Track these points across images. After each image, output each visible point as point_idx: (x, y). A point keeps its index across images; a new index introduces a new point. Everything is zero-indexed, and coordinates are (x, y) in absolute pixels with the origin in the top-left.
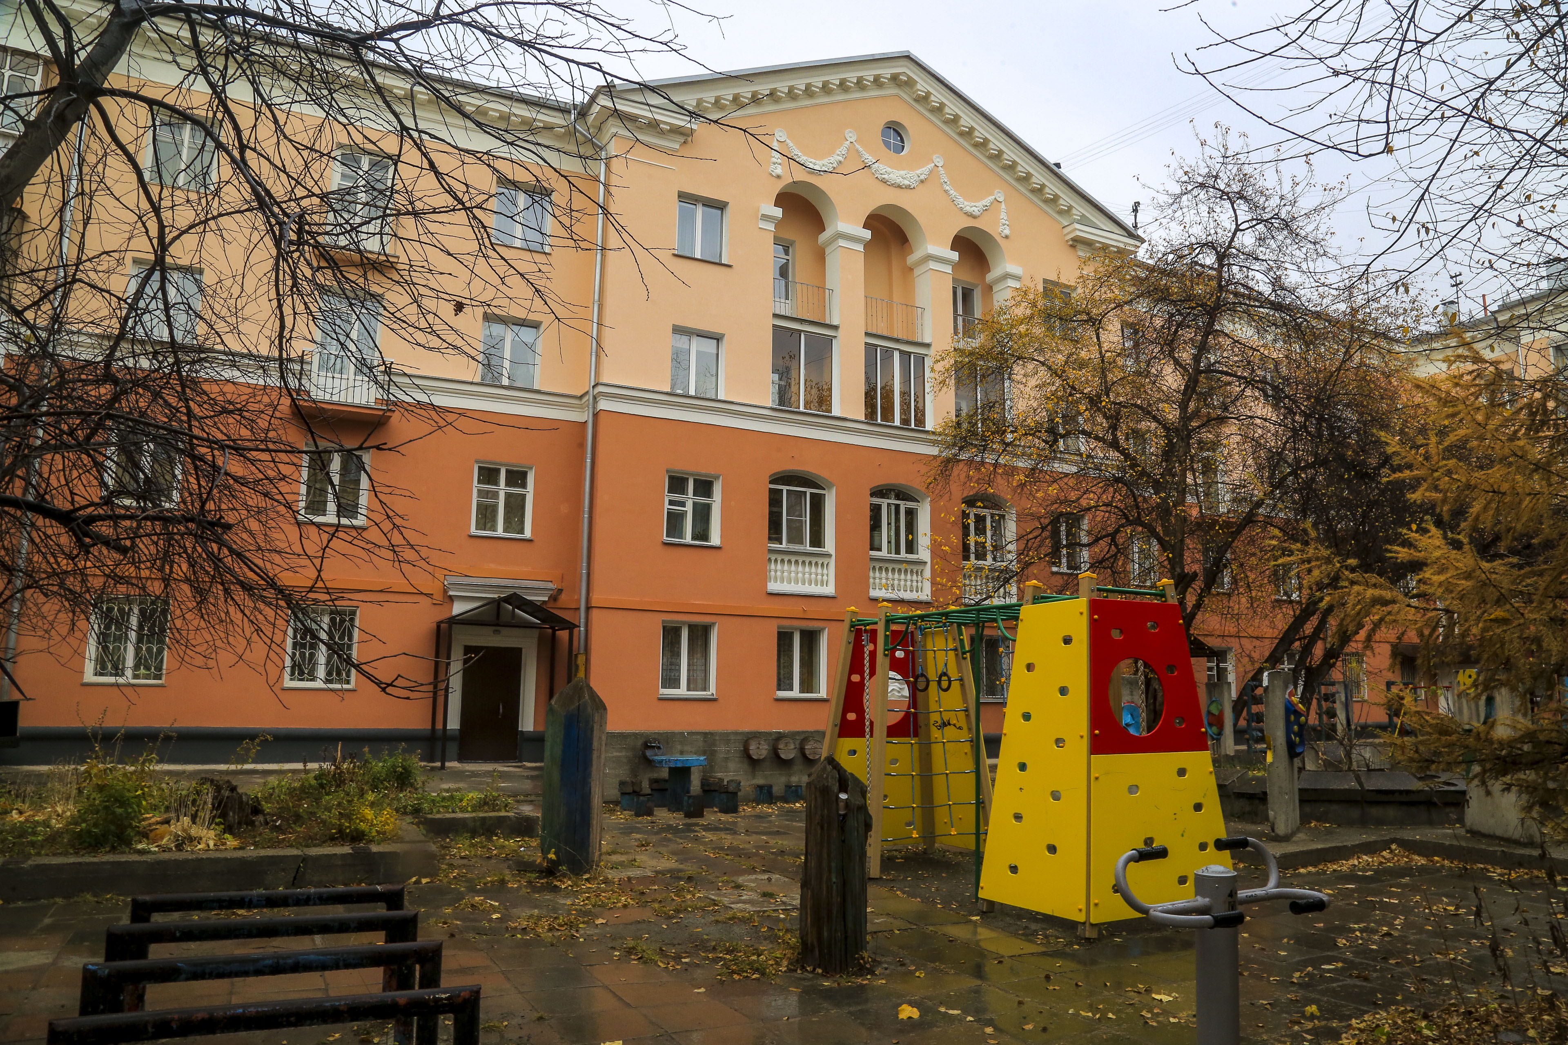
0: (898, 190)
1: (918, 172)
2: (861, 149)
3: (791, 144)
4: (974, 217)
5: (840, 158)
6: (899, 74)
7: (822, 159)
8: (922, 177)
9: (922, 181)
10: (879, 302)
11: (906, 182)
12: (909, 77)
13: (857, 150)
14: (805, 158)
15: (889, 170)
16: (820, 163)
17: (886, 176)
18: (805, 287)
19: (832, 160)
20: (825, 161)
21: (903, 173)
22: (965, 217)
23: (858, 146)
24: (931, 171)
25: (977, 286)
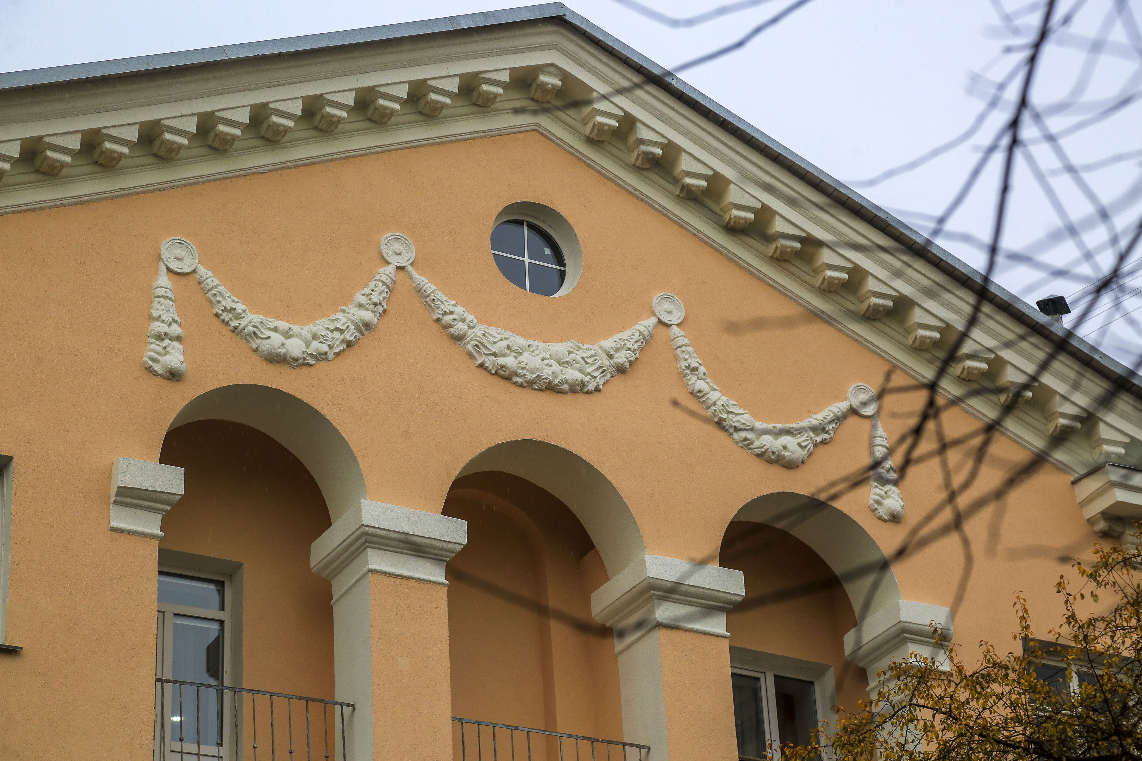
0: (547, 398)
1: (609, 343)
2: (429, 287)
3: (212, 280)
4: (790, 465)
5: (367, 315)
6: (536, 70)
7: (310, 317)
8: (621, 358)
9: (621, 370)
10: (503, 734)
11: (573, 375)
12: (565, 76)
13: (419, 291)
14: (255, 318)
15: (518, 341)
16: (306, 330)
17: (510, 361)
18: (262, 701)
19: (342, 320)
20: (320, 326)
21: (560, 348)
22: (759, 467)
23: (419, 278)
24: (647, 341)
25: (821, 671)
